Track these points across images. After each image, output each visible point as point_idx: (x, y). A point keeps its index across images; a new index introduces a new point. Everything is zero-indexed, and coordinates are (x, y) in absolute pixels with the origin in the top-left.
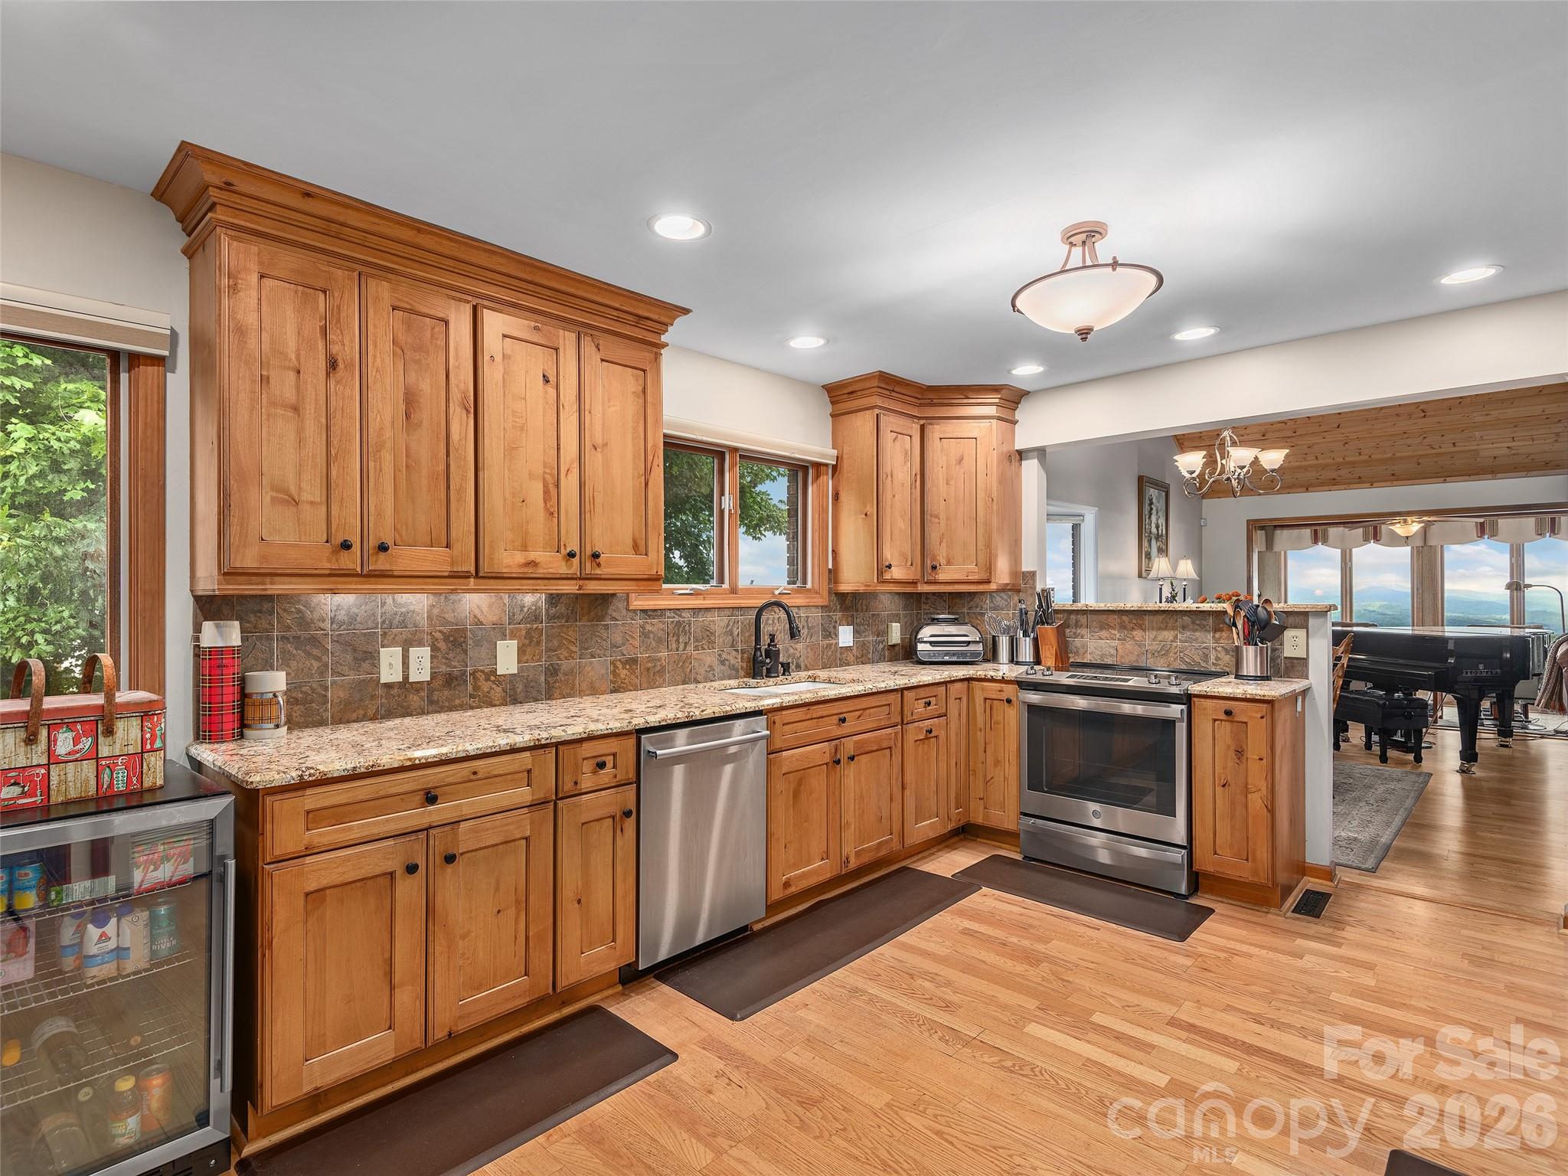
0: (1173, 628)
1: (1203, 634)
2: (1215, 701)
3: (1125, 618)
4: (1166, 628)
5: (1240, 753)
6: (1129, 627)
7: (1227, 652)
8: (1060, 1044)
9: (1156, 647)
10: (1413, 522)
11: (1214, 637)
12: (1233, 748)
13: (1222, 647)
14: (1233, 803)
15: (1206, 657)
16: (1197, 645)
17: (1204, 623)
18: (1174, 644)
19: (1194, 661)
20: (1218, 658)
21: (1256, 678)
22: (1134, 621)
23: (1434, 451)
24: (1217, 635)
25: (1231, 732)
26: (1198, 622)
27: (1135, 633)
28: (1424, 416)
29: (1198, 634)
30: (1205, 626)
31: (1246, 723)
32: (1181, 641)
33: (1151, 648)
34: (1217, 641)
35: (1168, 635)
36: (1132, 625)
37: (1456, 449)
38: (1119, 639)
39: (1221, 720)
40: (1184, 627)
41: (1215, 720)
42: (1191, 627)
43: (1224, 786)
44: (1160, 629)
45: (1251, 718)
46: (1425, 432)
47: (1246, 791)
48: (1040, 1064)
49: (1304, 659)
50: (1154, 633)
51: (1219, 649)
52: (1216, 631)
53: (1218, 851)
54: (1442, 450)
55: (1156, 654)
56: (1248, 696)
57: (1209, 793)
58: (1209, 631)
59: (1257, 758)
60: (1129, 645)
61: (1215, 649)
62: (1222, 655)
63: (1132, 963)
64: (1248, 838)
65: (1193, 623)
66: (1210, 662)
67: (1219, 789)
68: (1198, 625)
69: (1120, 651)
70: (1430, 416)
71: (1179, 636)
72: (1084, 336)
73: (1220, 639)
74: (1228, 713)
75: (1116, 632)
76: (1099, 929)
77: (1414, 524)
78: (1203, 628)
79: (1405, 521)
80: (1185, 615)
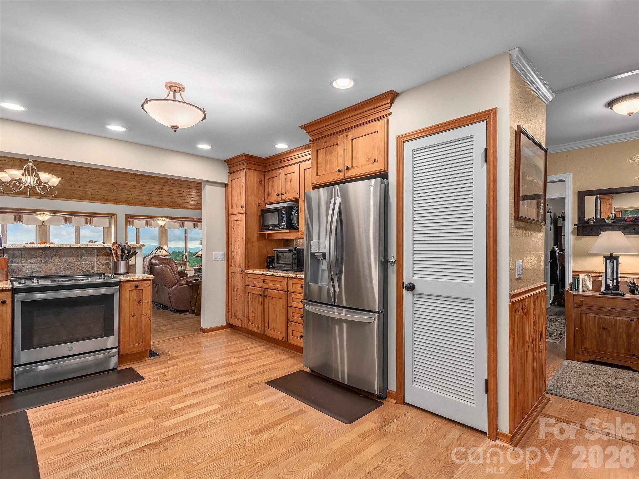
0: (76, 256)
1: (91, 257)
2: (130, 283)
3: (47, 252)
4: (72, 256)
5: (139, 302)
6: (50, 256)
7: (103, 265)
8: (182, 420)
9: (66, 265)
10: (46, 215)
11: (97, 259)
12: (137, 301)
13: (101, 263)
14: (137, 322)
15: (93, 268)
16: (88, 263)
17: (92, 253)
18: (77, 263)
19: (87, 270)
20: (98, 268)
21: (124, 274)
22: (53, 253)
23: (71, 188)
24: (98, 258)
25: (136, 294)
26: (89, 252)
27: (53, 259)
28: (73, 174)
29: (89, 258)
30: (92, 254)
31: (142, 290)
32: (80, 262)
33: (63, 266)
34: (98, 260)
35: (73, 259)
36: (52, 255)
37: (80, 189)
38: (43, 263)
39: (132, 290)
40: (82, 255)
41: (130, 290)
42: (85, 255)
43: (133, 316)
44: (69, 256)
45: (145, 287)
46: (71, 180)
47: (142, 315)
48: (190, 427)
49: (134, 265)
50: (66, 258)
51: (99, 264)
52: (98, 256)
53: (130, 344)
54: (74, 188)
55: (66, 269)
56: (145, 279)
57: (127, 321)
58: (94, 256)
59: (147, 302)
60: (50, 265)
61: (97, 264)
62: (101, 266)
63: (146, 392)
64: (142, 334)
65: (87, 253)
66: (95, 270)
67: (131, 318)
68: (89, 254)
69: (44, 269)
70: (75, 174)
71: (79, 259)
72: (175, 129)
73: (100, 259)
74: (137, 286)
75: (42, 259)
76: (114, 392)
77: (47, 216)
78: (91, 255)
79: (43, 214)
80: (82, 250)
